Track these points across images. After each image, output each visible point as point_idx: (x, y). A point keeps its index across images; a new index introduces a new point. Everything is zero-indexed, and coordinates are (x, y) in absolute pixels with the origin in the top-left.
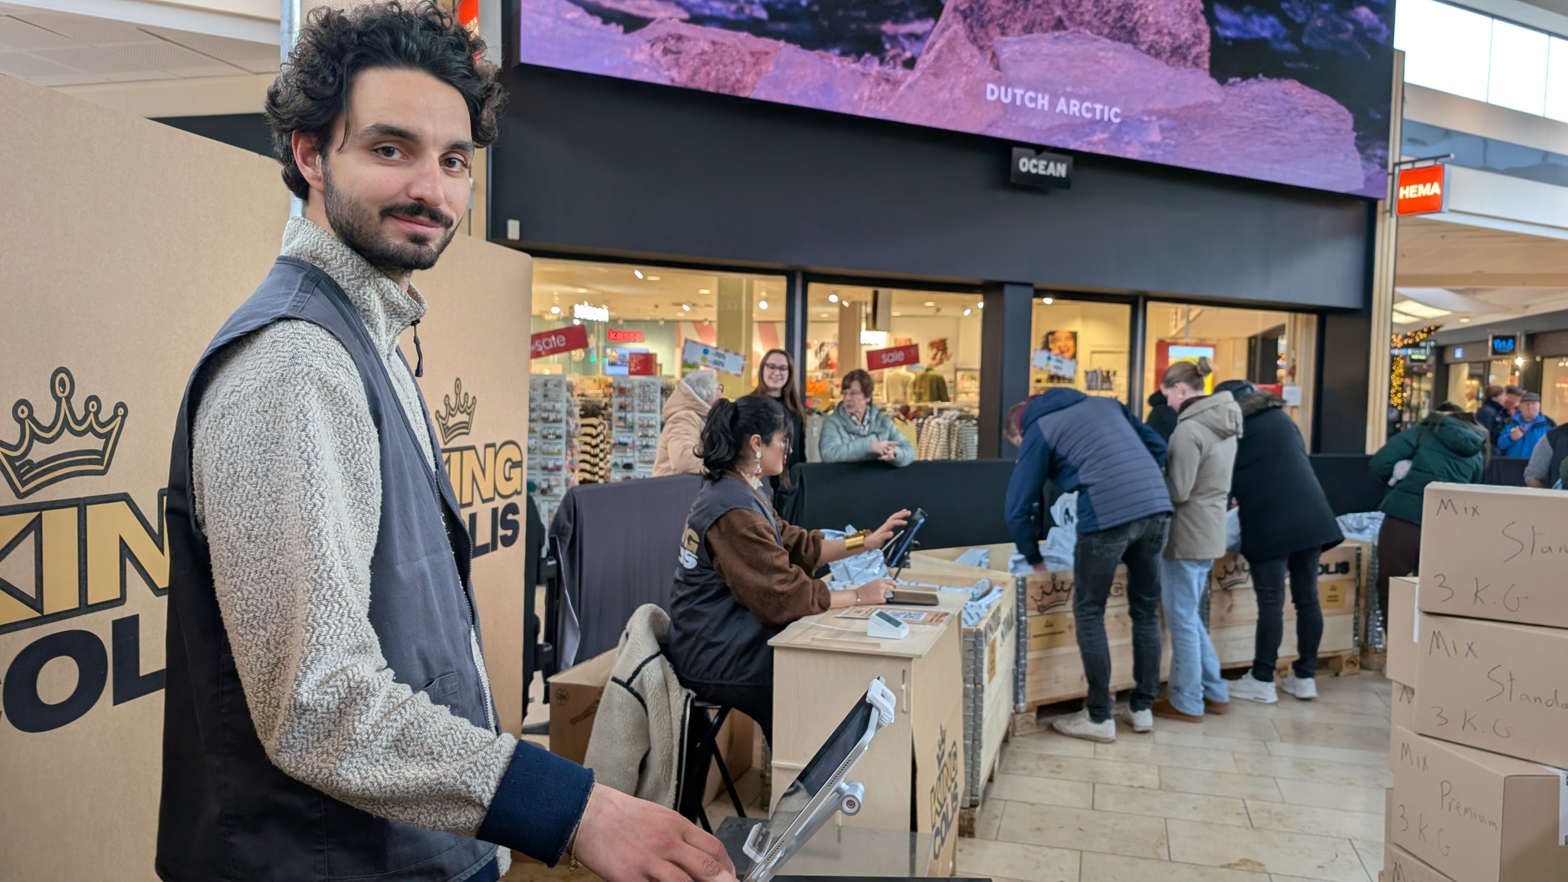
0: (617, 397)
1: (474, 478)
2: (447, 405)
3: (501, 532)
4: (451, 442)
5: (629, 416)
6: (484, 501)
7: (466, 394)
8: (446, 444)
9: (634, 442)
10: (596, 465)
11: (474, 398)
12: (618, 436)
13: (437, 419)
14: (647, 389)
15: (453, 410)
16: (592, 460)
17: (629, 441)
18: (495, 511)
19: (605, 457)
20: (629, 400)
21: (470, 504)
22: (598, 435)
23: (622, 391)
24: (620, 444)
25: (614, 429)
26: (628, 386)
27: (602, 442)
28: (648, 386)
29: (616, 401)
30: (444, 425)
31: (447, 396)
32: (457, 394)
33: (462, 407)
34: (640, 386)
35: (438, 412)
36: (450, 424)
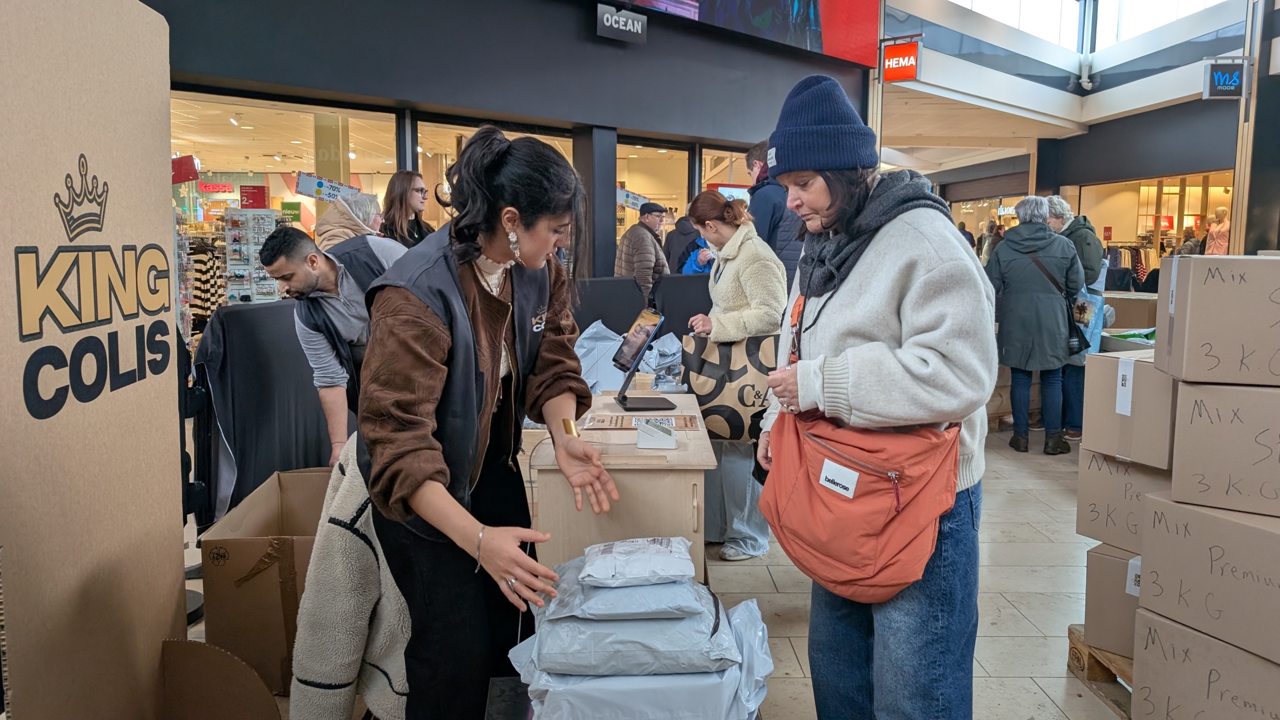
0: (230, 230)
1: (111, 288)
2: (70, 188)
3: (149, 356)
4: (78, 239)
5: (244, 248)
6: (126, 317)
7: (95, 177)
8: (71, 240)
9: (250, 274)
10: (208, 300)
11: (105, 184)
12: (233, 268)
13: (57, 205)
14: (261, 221)
15: (78, 196)
16: (203, 295)
17: (246, 273)
18: (140, 330)
19: (216, 292)
20: (243, 233)
21: (109, 321)
22: (208, 271)
23: (235, 224)
24: (236, 276)
25: (229, 263)
26: (242, 219)
27: (212, 277)
28: (262, 219)
29: (230, 234)
30: (67, 214)
31: (68, 176)
32: (83, 176)
33: (91, 194)
34: (254, 219)
35: (57, 195)
36: (75, 214)
